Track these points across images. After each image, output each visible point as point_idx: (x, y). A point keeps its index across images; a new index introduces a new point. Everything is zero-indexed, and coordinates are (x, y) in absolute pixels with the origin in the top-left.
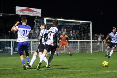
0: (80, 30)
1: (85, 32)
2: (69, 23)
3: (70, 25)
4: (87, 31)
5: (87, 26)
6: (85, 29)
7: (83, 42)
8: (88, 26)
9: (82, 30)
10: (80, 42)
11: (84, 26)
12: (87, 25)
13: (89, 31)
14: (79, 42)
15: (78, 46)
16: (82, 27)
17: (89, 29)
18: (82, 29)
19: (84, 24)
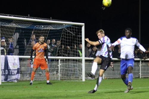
0: (62, 38)
1: (72, 42)
2: (43, 25)
3: (45, 29)
4: (76, 40)
5: (76, 31)
6: (71, 36)
7: (69, 60)
8: (78, 32)
9: (67, 39)
10: (62, 60)
11: (71, 31)
12: (75, 29)
13: (79, 41)
15: (59, 68)
16: (66, 33)
17: (79, 36)
18: (67, 36)
19: (70, 28)
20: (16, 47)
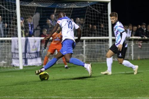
0: (87, 16)
1: (97, 21)
2: (65, 3)
3: (68, 7)
4: (102, 19)
5: (101, 9)
6: (97, 15)
7: (94, 40)
8: (104, 10)
9: (92, 17)
10: (88, 41)
11: (96, 8)
12: (101, 6)
13: (105, 19)
14: (86, 41)
15: (84, 50)
16: (91, 11)
17: (105, 14)
18: (91, 14)
19: (95, 5)
20: (37, 28)
